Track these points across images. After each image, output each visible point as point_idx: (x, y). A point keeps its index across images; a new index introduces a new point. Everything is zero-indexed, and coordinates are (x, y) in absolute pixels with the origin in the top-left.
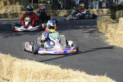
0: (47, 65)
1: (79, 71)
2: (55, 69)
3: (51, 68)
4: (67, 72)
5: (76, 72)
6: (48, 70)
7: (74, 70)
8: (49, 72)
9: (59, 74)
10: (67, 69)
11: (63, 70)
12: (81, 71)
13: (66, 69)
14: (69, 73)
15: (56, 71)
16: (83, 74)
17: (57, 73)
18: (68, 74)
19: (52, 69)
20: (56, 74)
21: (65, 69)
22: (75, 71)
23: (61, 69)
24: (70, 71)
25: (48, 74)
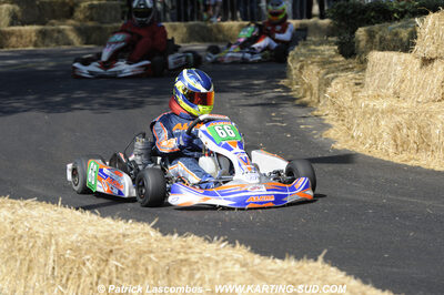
0: (108, 220)
1: (224, 241)
2: (138, 233)
3: (121, 231)
4: (182, 247)
5: (213, 246)
6: (112, 239)
7: (206, 239)
8: (117, 246)
9: (151, 252)
10: (180, 234)
11: (168, 237)
12: (232, 242)
13: (176, 235)
14: (189, 251)
15: (139, 240)
16: (241, 252)
17: (145, 249)
18: (185, 253)
19: (124, 236)
20: (140, 254)
21: (173, 234)
22: (210, 242)
23: (159, 234)
24: (193, 240)
25: (111, 251)
